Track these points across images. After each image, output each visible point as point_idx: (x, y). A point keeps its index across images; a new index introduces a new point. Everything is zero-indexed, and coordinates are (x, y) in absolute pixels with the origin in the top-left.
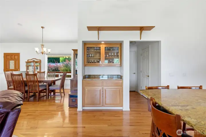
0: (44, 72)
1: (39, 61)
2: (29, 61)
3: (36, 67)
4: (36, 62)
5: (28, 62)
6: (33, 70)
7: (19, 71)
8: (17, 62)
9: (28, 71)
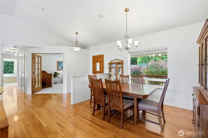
0: (128, 76)
1: (121, 61)
2: (112, 62)
3: (118, 69)
4: (118, 63)
5: (111, 64)
6: (115, 72)
7: (103, 73)
8: (102, 63)
9: (111, 73)
